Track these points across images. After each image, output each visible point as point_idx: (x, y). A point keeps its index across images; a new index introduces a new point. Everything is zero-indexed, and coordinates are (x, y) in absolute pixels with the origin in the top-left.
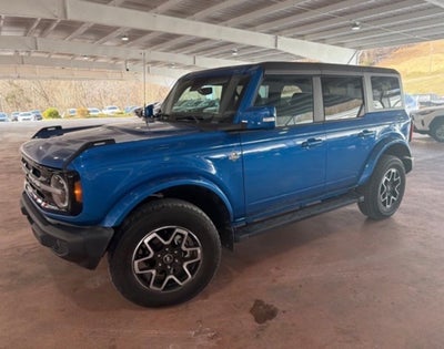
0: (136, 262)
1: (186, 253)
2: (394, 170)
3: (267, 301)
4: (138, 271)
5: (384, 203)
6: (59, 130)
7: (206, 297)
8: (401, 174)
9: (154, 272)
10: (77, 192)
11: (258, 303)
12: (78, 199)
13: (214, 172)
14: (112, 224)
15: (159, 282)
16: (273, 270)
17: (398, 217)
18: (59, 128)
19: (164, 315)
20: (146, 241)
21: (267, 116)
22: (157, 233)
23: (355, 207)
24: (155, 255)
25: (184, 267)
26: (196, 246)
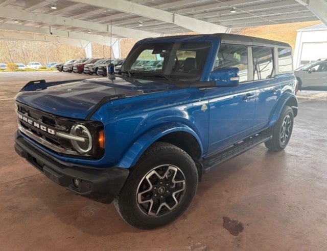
0: (140, 195)
1: (172, 184)
2: (288, 116)
4: (140, 202)
5: (282, 140)
7: (185, 217)
8: (291, 119)
9: (152, 201)
10: (101, 140)
11: (226, 219)
12: (101, 146)
13: (187, 117)
14: (128, 166)
15: (155, 209)
16: (224, 193)
18: (43, 82)
19: (160, 234)
20: (147, 178)
22: (156, 170)
24: (153, 188)
25: (173, 196)
26: (182, 179)
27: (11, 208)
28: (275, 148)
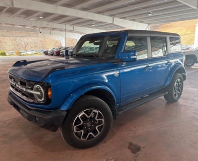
0: (75, 127)
1: (96, 121)
2: (179, 80)
3: (134, 143)
4: (75, 131)
5: (175, 95)
6: (25, 63)
7: (105, 142)
8: (182, 81)
9: (83, 131)
10: (49, 93)
11: (131, 144)
12: (49, 97)
13: (107, 81)
14: (66, 109)
15: (85, 136)
16: (133, 128)
17: (180, 101)
18: (25, 61)
19: (88, 152)
20: (79, 117)
21: (133, 55)
22: (84, 112)
23: (163, 97)
24: (83, 123)
25: (97, 128)
26: (102, 118)
27: (4, 135)
28: (171, 100)
